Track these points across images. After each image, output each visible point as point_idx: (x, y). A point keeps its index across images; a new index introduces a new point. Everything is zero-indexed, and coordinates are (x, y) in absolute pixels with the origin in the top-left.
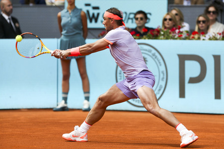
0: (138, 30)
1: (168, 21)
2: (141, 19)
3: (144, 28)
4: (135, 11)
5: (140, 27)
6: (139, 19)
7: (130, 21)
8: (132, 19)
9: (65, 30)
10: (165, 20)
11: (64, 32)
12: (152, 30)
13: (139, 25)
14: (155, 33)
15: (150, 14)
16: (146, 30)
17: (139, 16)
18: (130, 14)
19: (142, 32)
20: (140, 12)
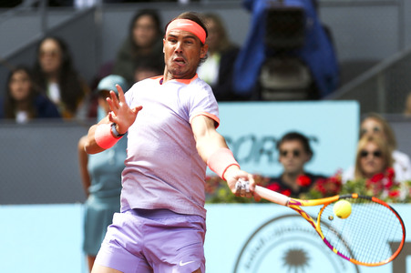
0: (287, 180)
1: (371, 157)
2: (296, 153)
3: (301, 175)
4: (279, 134)
5: (292, 175)
6: (290, 155)
7: (264, 158)
8: (269, 153)
9: (98, 182)
10: (363, 154)
11: (94, 188)
12: (321, 179)
13: (291, 169)
14: (331, 187)
15: (315, 140)
16: (307, 181)
17: (290, 146)
18: (265, 139)
19: (296, 185)
20: (292, 136)
